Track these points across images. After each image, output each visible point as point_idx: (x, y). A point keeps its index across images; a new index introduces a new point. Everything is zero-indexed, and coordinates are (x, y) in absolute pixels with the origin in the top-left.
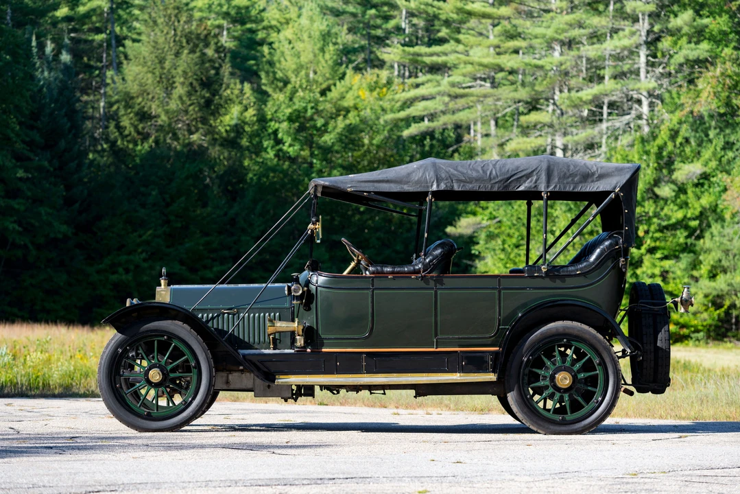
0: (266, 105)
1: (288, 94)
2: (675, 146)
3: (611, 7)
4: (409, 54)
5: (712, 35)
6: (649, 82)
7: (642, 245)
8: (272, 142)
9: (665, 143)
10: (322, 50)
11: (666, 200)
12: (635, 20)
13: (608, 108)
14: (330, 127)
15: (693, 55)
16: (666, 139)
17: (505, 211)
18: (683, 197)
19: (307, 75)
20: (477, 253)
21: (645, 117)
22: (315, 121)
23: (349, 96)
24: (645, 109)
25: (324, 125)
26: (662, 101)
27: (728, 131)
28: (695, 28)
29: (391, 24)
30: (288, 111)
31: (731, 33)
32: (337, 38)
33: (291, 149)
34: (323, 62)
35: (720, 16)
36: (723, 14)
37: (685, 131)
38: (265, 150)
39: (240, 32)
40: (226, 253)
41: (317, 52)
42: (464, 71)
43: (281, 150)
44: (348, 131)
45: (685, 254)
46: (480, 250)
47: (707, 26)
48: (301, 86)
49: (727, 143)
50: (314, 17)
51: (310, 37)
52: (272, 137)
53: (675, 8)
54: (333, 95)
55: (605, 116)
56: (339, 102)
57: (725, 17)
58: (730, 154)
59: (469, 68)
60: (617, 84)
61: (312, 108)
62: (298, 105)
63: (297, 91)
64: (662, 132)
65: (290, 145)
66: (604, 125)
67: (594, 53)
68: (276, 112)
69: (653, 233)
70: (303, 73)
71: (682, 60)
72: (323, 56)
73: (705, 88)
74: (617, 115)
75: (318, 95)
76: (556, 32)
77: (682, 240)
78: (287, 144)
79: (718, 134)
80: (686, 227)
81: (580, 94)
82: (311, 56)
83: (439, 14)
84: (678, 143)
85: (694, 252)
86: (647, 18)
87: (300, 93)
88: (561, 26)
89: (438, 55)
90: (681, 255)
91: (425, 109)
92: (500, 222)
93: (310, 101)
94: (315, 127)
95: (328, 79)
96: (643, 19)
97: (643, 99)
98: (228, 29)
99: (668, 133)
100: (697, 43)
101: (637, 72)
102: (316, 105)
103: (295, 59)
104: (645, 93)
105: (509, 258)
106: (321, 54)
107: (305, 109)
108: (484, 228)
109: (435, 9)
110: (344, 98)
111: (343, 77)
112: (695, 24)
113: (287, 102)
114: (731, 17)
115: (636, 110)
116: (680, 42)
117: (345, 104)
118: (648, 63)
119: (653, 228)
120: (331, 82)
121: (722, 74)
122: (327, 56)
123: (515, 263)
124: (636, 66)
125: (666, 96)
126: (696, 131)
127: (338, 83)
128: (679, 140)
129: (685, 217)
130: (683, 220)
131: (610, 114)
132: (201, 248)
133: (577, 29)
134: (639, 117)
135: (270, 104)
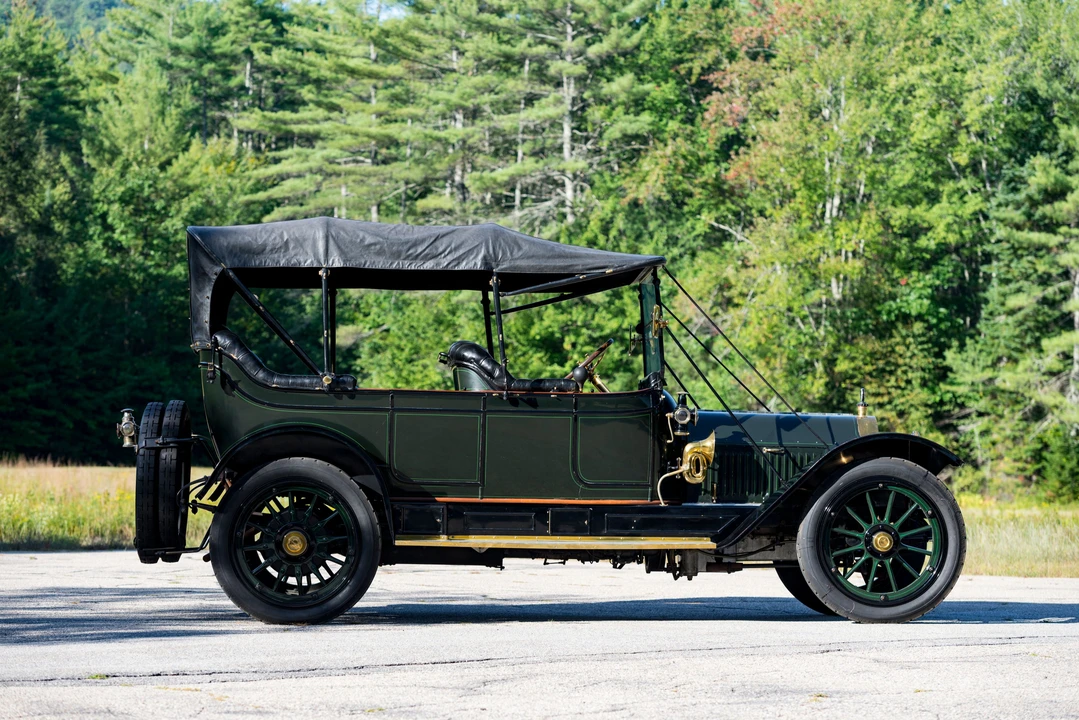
0: (91, 181)
1: (118, 168)
2: (607, 240)
3: (526, 68)
4: (271, 120)
5: (654, 105)
6: (576, 161)
7: (566, 361)
8: (99, 228)
9: (596, 237)
10: (162, 113)
11: (596, 308)
12: (559, 84)
13: (522, 192)
14: (173, 211)
15: (632, 129)
16: (597, 231)
17: (395, 317)
18: (617, 302)
19: (142, 144)
20: (358, 369)
21: (568, 203)
22: (153, 202)
23: (195, 172)
24: (569, 194)
25: (164, 208)
26: (592, 185)
27: (671, 223)
28: (634, 95)
29: (234, 83)
30: (120, 190)
31: (677, 103)
32: (179, 99)
33: (123, 237)
34: (163, 128)
35: (667, 82)
36: (670, 80)
37: (620, 223)
38: (91, 238)
39: (39, 88)
40: (43, 367)
41: (155, 116)
42: (343, 143)
43: (110, 238)
44: (194, 216)
45: (621, 374)
46: (363, 365)
47: (648, 94)
48: (135, 159)
49: (670, 237)
50: (150, 72)
51: (146, 97)
52: (99, 221)
53: (608, 70)
54: (175, 169)
55: (517, 202)
56: (181, 180)
57: (672, 83)
58: (676, 251)
59: (348, 140)
60: (537, 162)
61: (150, 186)
62: (132, 182)
63: (130, 165)
64: (592, 223)
65: (123, 233)
66: (517, 213)
67: (510, 124)
68: (104, 191)
69: (583, 346)
70: (138, 141)
71: (618, 135)
72: (163, 121)
73: (653, 170)
74: (534, 201)
75: (158, 170)
76: (462, 98)
77: (616, 356)
78: (118, 231)
79: (660, 226)
80: (622, 340)
81: (493, 175)
82: (147, 122)
83: (309, 72)
84: (611, 236)
85: (631, 371)
86: (572, 81)
87: (135, 168)
88: (468, 90)
89: (304, 121)
90: (616, 375)
91: (293, 190)
92: (387, 331)
93: (147, 178)
94: (153, 210)
95: (168, 150)
96: (569, 84)
97: (567, 182)
98: (22, 84)
99: (599, 223)
100: (637, 114)
101: (560, 149)
102: (155, 182)
103: (128, 126)
104: (570, 176)
105: (400, 376)
106: (160, 119)
107: (141, 187)
108: (367, 338)
109: (304, 66)
110: (188, 174)
111: (186, 148)
112: (634, 90)
113: (117, 178)
114: (678, 83)
115: (558, 194)
116: (615, 113)
117: (190, 181)
118: (574, 139)
119: (581, 340)
120: (172, 154)
121: (675, 153)
122: (168, 122)
123: (408, 382)
124: (559, 141)
125: (596, 178)
126: (634, 223)
127: (181, 155)
128: (613, 233)
129: (620, 327)
130: (617, 331)
131: (523, 200)
132: (13, 361)
133: (486, 94)
134: (562, 203)
135: (96, 180)
